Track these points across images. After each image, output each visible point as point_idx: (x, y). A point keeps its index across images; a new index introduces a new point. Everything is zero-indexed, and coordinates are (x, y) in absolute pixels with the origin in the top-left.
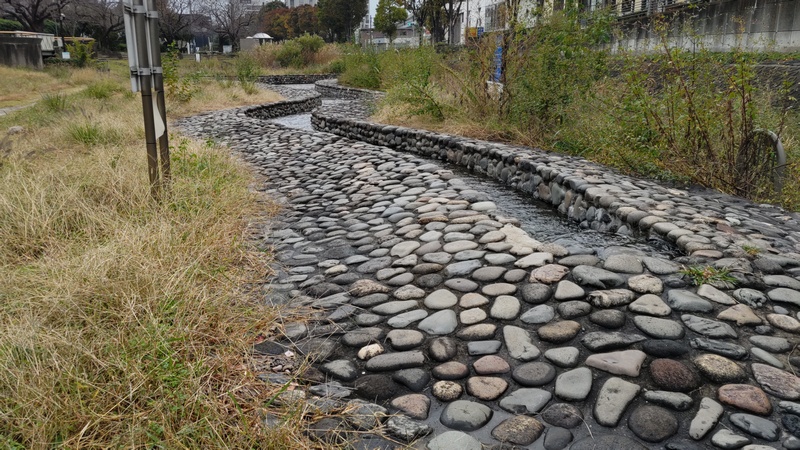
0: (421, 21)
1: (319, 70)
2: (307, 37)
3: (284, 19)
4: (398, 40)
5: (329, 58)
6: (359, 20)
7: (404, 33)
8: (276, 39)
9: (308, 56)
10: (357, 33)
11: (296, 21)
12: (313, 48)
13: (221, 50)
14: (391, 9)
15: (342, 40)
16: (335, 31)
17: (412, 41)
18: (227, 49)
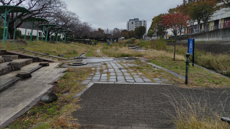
0: (157, 34)
1: (135, 44)
2: (133, 38)
3: (127, 33)
4: (153, 38)
5: (137, 42)
6: (144, 33)
7: (154, 36)
8: (126, 38)
9: (133, 42)
10: (143, 36)
11: (129, 34)
12: (134, 40)
13: (114, 41)
14: (151, 31)
15: (140, 38)
16: (138, 36)
17: (156, 38)
18: (115, 41)
